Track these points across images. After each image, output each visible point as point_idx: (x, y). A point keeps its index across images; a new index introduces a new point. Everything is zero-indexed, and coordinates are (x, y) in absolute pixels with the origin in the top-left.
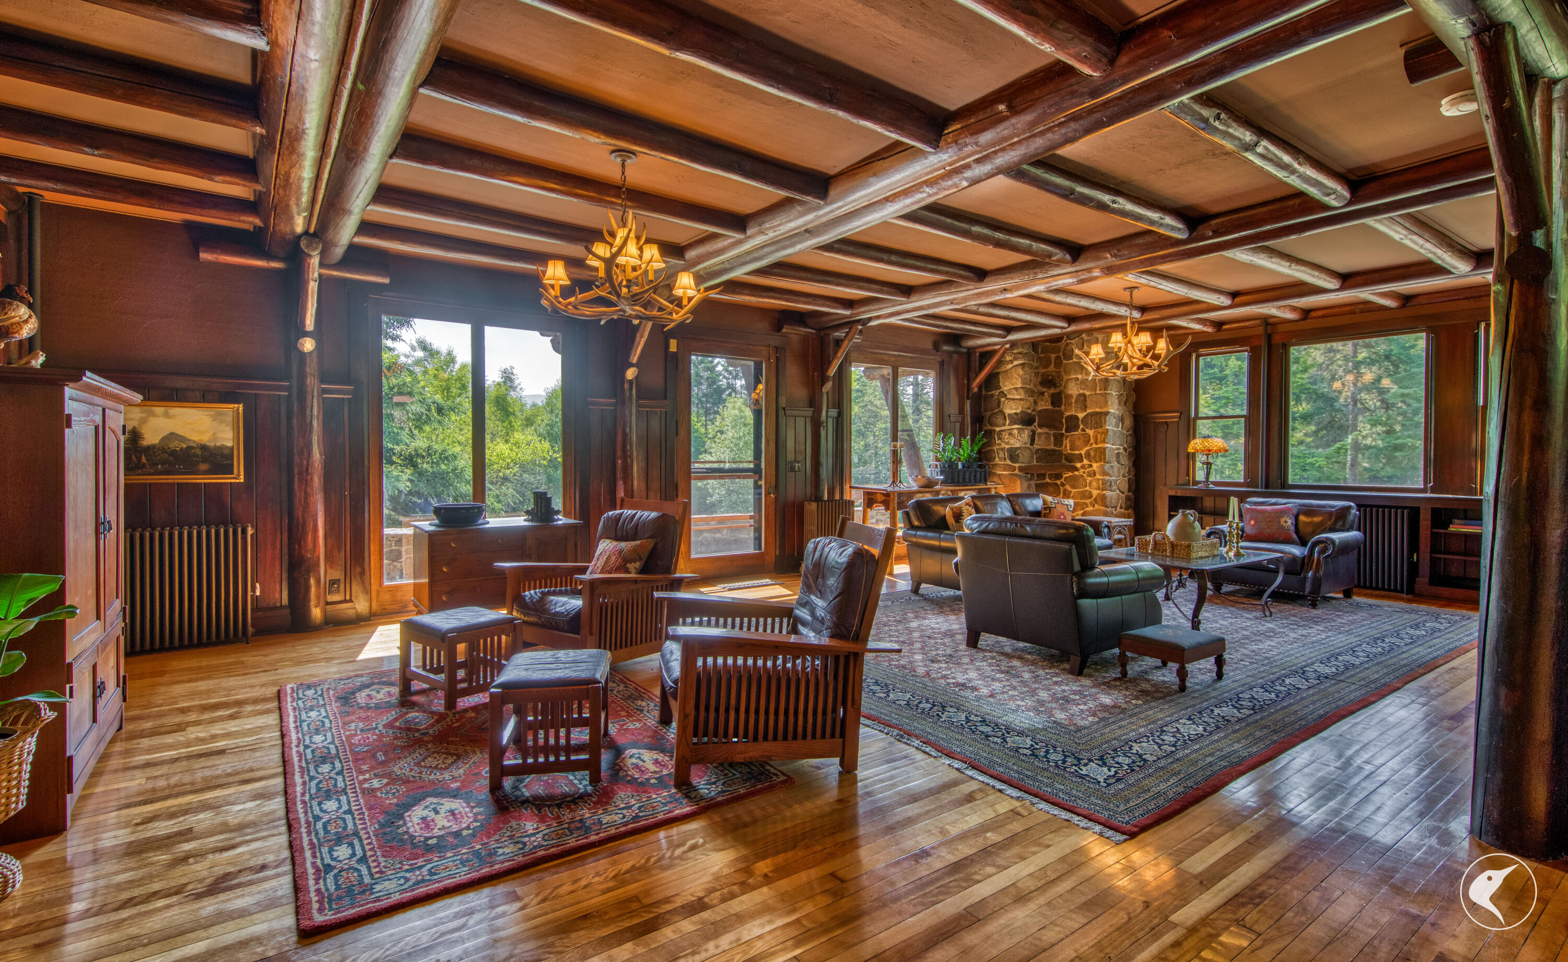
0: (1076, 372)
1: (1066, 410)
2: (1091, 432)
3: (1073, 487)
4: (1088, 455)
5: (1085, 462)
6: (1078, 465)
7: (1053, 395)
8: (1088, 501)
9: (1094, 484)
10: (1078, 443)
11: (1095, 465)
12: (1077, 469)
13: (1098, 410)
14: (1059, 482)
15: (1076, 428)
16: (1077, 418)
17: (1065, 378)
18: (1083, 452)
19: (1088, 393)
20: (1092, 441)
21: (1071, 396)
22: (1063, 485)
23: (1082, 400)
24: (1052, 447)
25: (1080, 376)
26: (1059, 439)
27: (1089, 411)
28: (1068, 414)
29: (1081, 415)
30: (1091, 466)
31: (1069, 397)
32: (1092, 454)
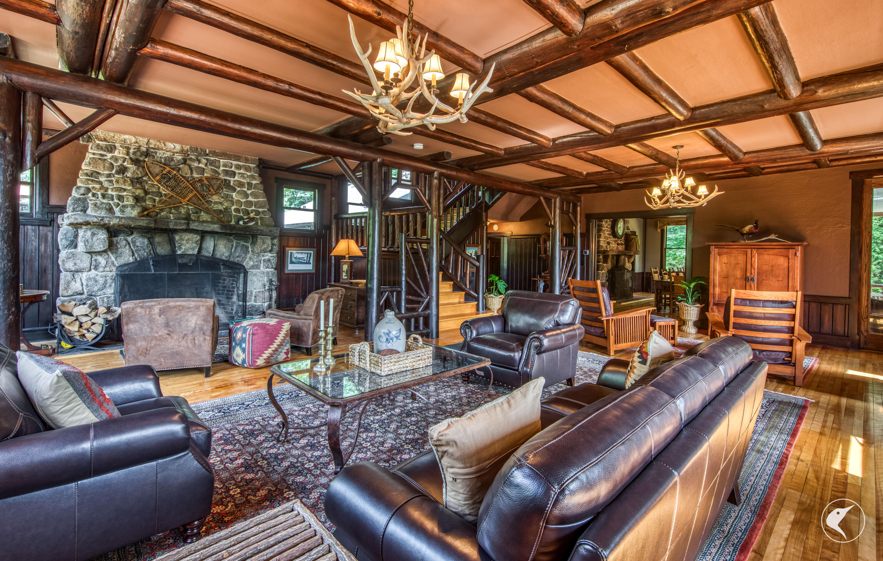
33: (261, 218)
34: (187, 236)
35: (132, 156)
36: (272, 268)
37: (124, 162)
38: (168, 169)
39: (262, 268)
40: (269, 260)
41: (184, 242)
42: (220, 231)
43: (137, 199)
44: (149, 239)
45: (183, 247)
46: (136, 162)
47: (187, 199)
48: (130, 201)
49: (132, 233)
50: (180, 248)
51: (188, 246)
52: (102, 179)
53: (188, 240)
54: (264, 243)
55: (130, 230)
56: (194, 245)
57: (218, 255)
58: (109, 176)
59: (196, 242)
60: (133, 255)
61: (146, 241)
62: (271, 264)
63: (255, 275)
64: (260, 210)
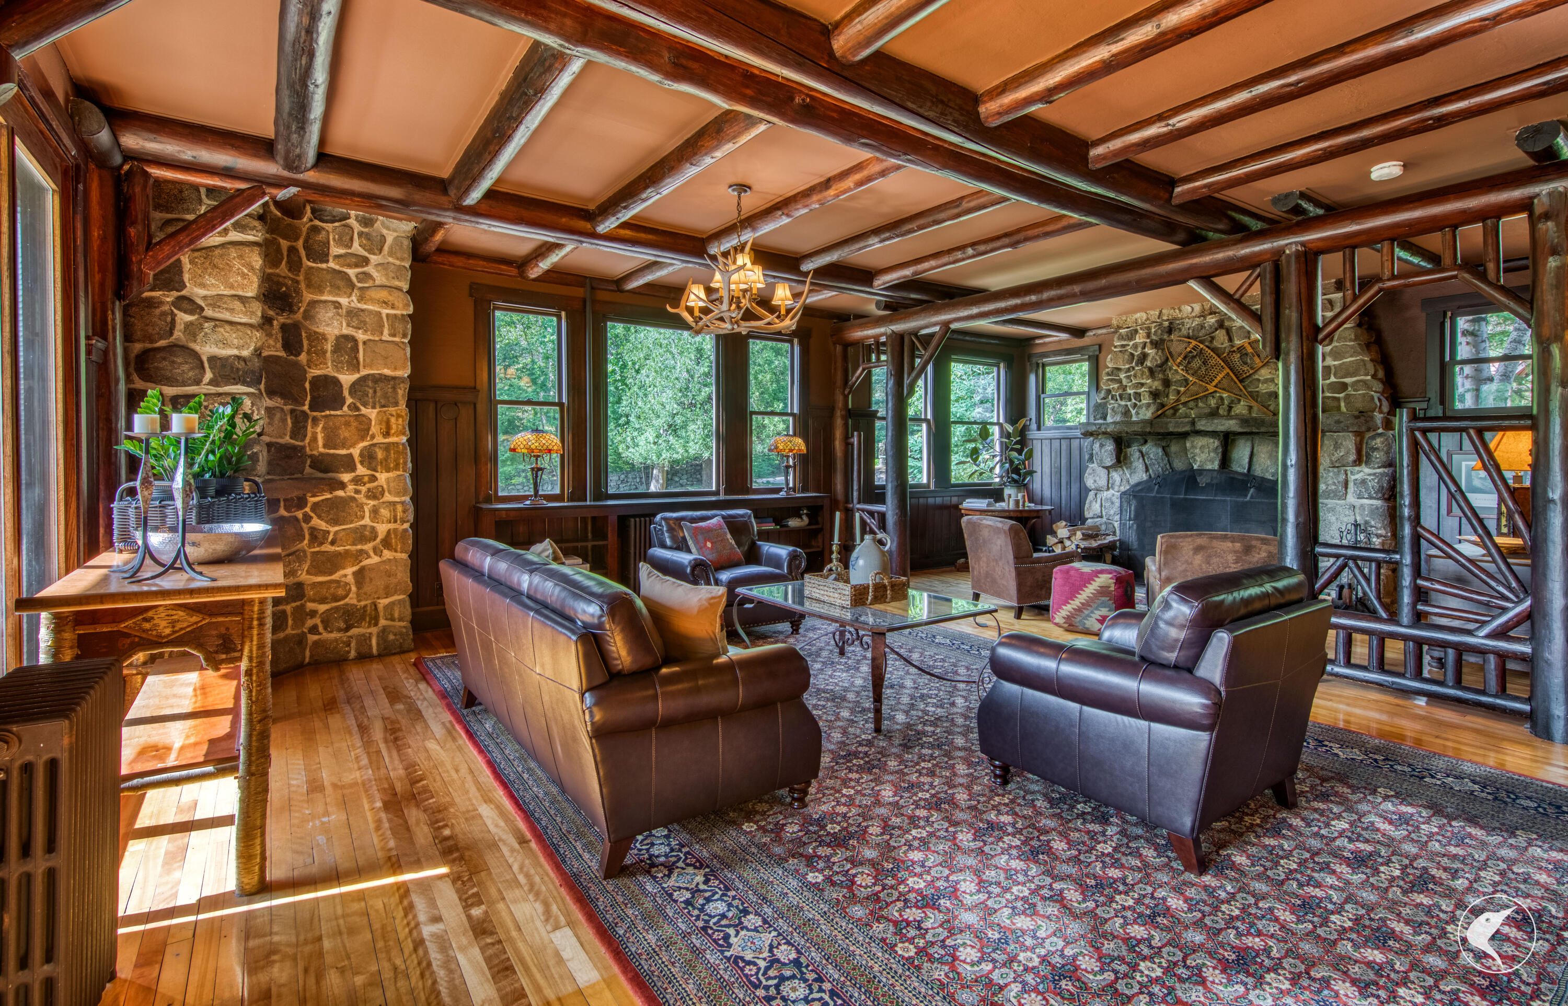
0: (336, 289)
1: (310, 363)
2: (372, 413)
3: (335, 522)
4: (368, 457)
5: (361, 470)
6: (346, 477)
7: (284, 327)
8: (368, 547)
9: (385, 512)
10: (344, 433)
11: (383, 477)
12: (343, 486)
13: (387, 372)
14: (299, 514)
15: (338, 402)
16: (336, 382)
17: (308, 296)
18: (356, 452)
19: (361, 336)
20: (374, 429)
21: (324, 337)
22: (307, 518)
23: (348, 346)
24: (287, 439)
25: (344, 301)
26: (299, 425)
27: (364, 372)
28: (318, 372)
29: (347, 379)
30: (373, 479)
31: (318, 338)
32: (380, 455)
33: (1348, 397)
34: (1201, 441)
35: (1154, 337)
36: (1371, 498)
37: (1144, 348)
38: (1194, 343)
39: (1351, 498)
40: (1363, 482)
41: (1197, 451)
42: (1240, 430)
43: (1155, 395)
44: (1164, 448)
45: (1198, 459)
46: (1156, 345)
47: (1214, 383)
48: (1146, 400)
49: (1146, 442)
50: (1195, 460)
51: (1204, 456)
52: (1122, 376)
53: (1202, 447)
54: (1337, 447)
55: (1144, 437)
56: (1212, 454)
57: (1258, 471)
58: (1128, 370)
59: (1215, 450)
60: (1147, 470)
61: (1160, 451)
62: (1367, 490)
63: (1333, 510)
64: (1348, 380)
